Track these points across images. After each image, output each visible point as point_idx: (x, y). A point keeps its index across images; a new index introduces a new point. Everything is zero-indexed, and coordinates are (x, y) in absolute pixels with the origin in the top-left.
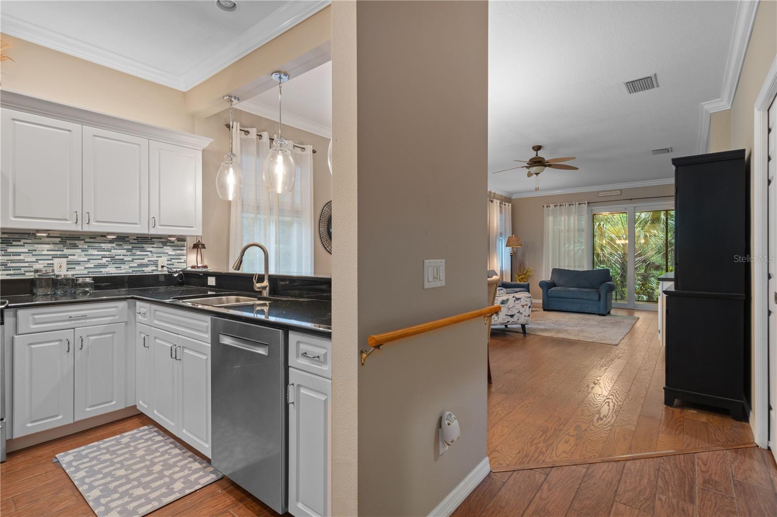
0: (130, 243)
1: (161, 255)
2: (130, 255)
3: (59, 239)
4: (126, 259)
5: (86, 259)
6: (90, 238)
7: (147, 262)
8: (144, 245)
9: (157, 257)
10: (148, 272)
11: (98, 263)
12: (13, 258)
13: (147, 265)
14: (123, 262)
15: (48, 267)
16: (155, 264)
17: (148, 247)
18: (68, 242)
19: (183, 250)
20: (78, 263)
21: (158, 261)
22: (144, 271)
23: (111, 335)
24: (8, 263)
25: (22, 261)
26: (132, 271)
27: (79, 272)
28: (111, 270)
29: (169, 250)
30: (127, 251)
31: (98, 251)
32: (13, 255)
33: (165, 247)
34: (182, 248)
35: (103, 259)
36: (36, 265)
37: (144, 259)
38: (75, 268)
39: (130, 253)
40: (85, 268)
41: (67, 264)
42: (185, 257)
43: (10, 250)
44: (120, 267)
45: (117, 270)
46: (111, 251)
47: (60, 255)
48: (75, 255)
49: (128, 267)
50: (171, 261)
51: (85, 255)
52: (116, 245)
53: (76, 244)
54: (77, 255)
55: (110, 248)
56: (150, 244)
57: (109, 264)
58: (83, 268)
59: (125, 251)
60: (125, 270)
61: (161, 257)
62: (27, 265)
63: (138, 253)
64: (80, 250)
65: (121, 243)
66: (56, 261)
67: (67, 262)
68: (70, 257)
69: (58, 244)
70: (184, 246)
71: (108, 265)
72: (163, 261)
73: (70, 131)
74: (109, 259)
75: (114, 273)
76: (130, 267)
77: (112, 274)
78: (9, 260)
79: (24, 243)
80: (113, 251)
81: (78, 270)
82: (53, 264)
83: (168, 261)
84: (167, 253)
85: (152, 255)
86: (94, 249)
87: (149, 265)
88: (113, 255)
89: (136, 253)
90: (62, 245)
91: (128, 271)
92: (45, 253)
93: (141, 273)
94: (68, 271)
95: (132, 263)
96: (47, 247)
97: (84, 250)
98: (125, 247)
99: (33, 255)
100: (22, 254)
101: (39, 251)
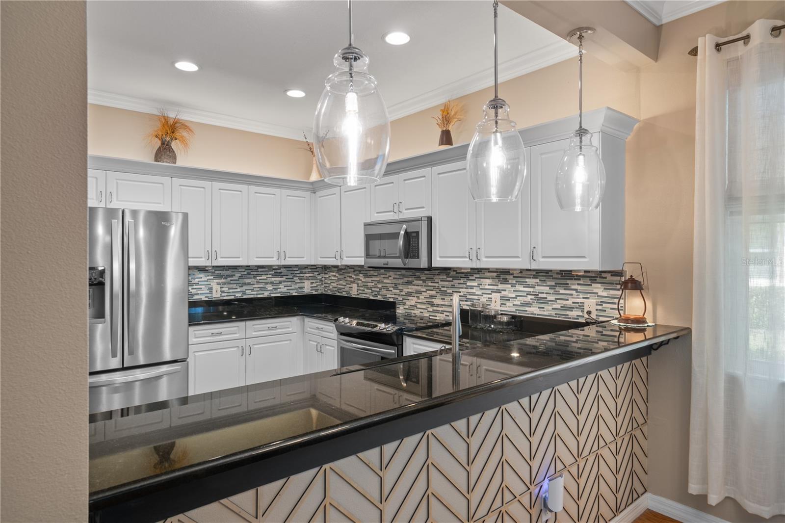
0: (553, 278)
1: (588, 296)
2: (553, 294)
3: (496, 274)
4: (550, 298)
5: (514, 296)
6: (518, 272)
7: (571, 303)
8: (568, 282)
9: (584, 298)
10: (573, 318)
11: (524, 301)
12: (470, 290)
13: (571, 309)
14: (544, 301)
15: (488, 301)
16: (581, 307)
17: (574, 284)
18: (502, 277)
20: (507, 299)
21: (583, 303)
22: (568, 315)
24: (467, 295)
25: (473, 294)
26: (556, 314)
27: (509, 309)
28: (534, 311)
29: (599, 289)
30: (550, 288)
31: (524, 287)
32: (470, 288)
33: (594, 285)
34: (618, 287)
35: (528, 296)
36: (482, 298)
37: (568, 300)
38: (505, 304)
39: (552, 291)
40: (514, 305)
41: (501, 299)
43: (469, 283)
44: (543, 308)
45: (540, 310)
47: (496, 290)
48: (505, 290)
49: (550, 308)
50: (602, 305)
52: (540, 280)
53: (507, 279)
54: (508, 290)
55: (534, 284)
57: (533, 302)
58: (512, 305)
59: (548, 288)
60: (548, 312)
61: (588, 298)
62: (477, 297)
63: (562, 291)
64: (510, 286)
65: (545, 278)
66: (494, 296)
67: (501, 297)
68: (503, 293)
69: (495, 278)
70: (620, 284)
71: (531, 304)
72: (590, 304)
74: (533, 297)
75: (538, 315)
76: (553, 309)
77: (535, 314)
78: (468, 293)
79: (476, 278)
81: (508, 306)
82: (491, 298)
83: (597, 304)
84: (597, 293)
85: (578, 295)
86: (521, 284)
87: (574, 308)
88: (537, 292)
89: (559, 291)
90: (497, 280)
91: (551, 314)
92: (487, 287)
93: (564, 318)
94: (501, 306)
95: (555, 304)
96: (488, 281)
97: (513, 286)
98: (549, 283)
99: (480, 289)
100: (474, 288)
101: (484, 285)
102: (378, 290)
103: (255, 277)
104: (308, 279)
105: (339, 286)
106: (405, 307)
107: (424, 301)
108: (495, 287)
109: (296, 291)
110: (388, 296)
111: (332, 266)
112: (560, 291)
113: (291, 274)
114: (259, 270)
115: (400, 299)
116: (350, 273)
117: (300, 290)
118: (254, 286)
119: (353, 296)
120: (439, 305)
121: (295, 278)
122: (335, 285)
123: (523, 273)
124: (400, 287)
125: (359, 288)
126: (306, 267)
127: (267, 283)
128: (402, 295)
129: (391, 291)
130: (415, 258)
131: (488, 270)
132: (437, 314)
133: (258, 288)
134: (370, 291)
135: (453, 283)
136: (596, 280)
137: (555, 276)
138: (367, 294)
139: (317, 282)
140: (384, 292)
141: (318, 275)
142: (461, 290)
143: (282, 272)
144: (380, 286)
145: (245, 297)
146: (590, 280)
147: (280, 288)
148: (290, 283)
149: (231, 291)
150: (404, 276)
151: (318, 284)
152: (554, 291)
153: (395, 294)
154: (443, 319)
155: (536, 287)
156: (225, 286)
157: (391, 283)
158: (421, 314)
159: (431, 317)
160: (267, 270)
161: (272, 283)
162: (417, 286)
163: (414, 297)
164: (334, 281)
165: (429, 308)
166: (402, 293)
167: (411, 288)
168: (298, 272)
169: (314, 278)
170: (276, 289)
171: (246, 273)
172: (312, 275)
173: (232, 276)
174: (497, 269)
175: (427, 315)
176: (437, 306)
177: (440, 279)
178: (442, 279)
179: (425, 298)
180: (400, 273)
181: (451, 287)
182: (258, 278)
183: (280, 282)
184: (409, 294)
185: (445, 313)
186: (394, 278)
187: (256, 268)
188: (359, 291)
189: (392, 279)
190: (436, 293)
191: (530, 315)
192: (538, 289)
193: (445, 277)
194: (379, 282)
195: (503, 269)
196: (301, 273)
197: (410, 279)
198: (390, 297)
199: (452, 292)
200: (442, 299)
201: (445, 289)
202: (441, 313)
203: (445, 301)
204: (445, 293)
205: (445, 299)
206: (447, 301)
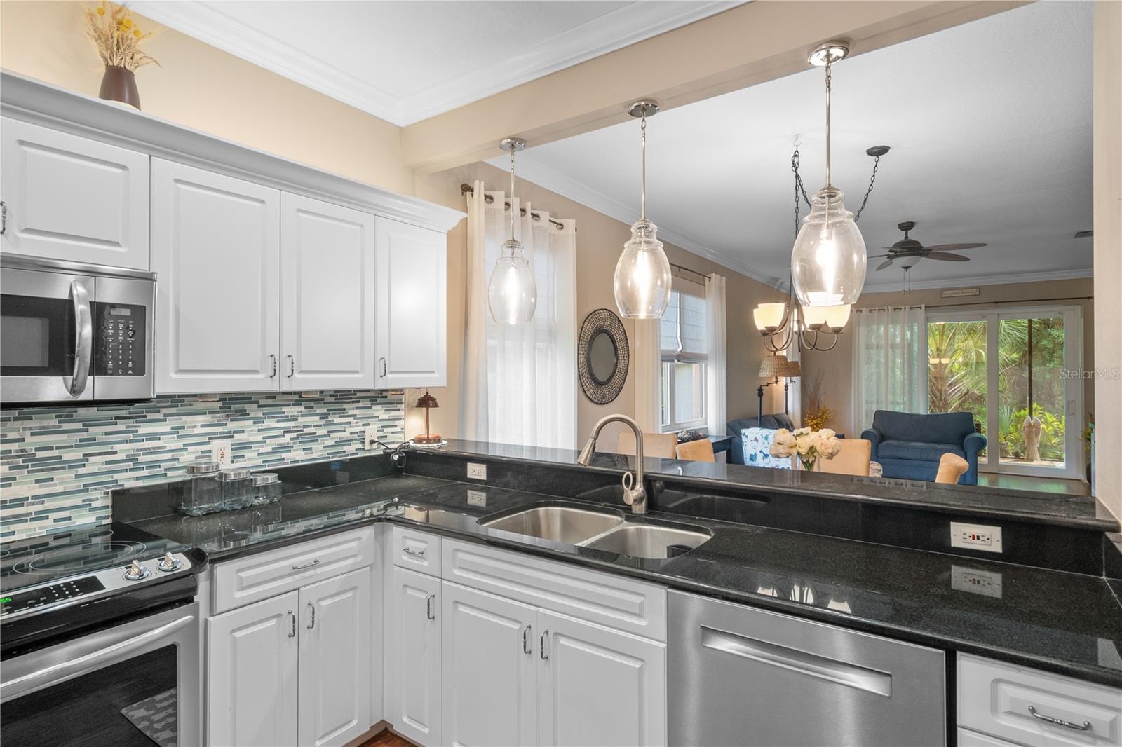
0: (324, 404)
1: (369, 421)
2: (325, 425)
3: (220, 404)
4: (320, 432)
5: (260, 438)
6: (267, 398)
7: (349, 435)
8: (345, 406)
9: (363, 425)
10: (351, 454)
11: (278, 445)
12: (147, 444)
13: (347, 442)
14: (313, 438)
15: (203, 457)
16: (360, 437)
17: (351, 409)
18: (234, 407)
19: (399, 410)
20: (248, 446)
21: (364, 432)
22: (345, 452)
23: (350, 594)
24: (139, 455)
25: (161, 450)
26: (328, 454)
27: (250, 464)
28: (298, 456)
29: (379, 411)
30: (321, 418)
31: (278, 421)
32: (147, 440)
33: (374, 407)
34: (399, 406)
35: (285, 435)
36: (183, 455)
37: (344, 431)
38: (243, 456)
39: (324, 422)
40: (259, 455)
41: (232, 449)
42: (402, 422)
43: (144, 429)
44: (311, 448)
45: (306, 454)
46: (297, 420)
47: (221, 433)
48: (243, 432)
49: (321, 447)
50: (383, 430)
51: (259, 430)
52: (305, 408)
53: (246, 411)
54: (248, 431)
55: (296, 414)
56: (353, 402)
57: (294, 443)
58: (255, 454)
59: (318, 418)
60: (317, 454)
61: (369, 425)
62: (169, 456)
63: (337, 420)
64: (251, 422)
65: (312, 404)
66: (216, 445)
67: (232, 445)
68: (236, 436)
69: (218, 412)
70: (401, 403)
71: (292, 446)
72: (372, 432)
73: (262, 202)
74: (294, 435)
75: (302, 461)
76: (324, 447)
77: (299, 462)
78: (141, 450)
79: (165, 415)
81: (249, 459)
82: (210, 451)
83: (378, 431)
84: (378, 417)
85: (357, 423)
86: (273, 417)
87: (352, 441)
88: (301, 427)
89: (333, 421)
90: (224, 414)
91: (322, 455)
92: (199, 430)
93: (340, 457)
94: (233, 462)
95: (327, 440)
96: (201, 419)
97: (256, 421)
98: (318, 411)
99: (179, 437)
100: (161, 437)
101: (189, 427)
108: (220, 429)
112: (335, 419)
120: (27, 499)
123: (277, 399)
130: (125, 373)
131: (202, 397)
132: (12, 528)
135: (85, 435)
136: (376, 401)
137: (328, 399)
142: (116, 447)
146: (370, 401)
152: (327, 421)
155: (299, 418)
174: (221, 394)
176: (18, 502)
177: (30, 429)
178: (41, 428)
181: (77, 446)
185: (53, 516)
190: (11, 468)
191: (290, 465)
192: (302, 421)
193: (55, 422)
195: (235, 394)
199: (84, 455)
200: (37, 481)
201: (55, 453)
202: (32, 520)
203: (55, 485)
204: (56, 464)
205: (52, 479)
206: (61, 484)
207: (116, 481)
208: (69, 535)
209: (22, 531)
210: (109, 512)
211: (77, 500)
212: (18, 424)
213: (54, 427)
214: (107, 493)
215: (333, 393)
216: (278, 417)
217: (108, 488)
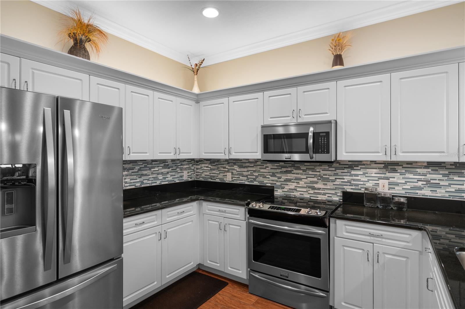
0: (446, 169)
3: (383, 165)
4: (442, 183)
5: (404, 182)
6: (407, 164)
11: (414, 186)
12: (354, 178)
14: (438, 186)
15: (375, 185)
18: (390, 167)
20: (397, 184)
22: (463, 196)
23: (404, 259)
24: (352, 181)
25: (359, 180)
26: (450, 196)
27: (398, 192)
28: (427, 193)
30: (443, 176)
31: (414, 175)
32: (354, 176)
35: (419, 182)
36: (367, 183)
37: (462, 185)
38: (394, 188)
39: (446, 178)
40: (403, 189)
41: (389, 184)
43: (353, 172)
44: (436, 191)
45: (432, 193)
46: (426, 175)
47: (384, 177)
48: (394, 178)
49: (443, 191)
51: (403, 178)
52: (432, 170)
53: (396, 169)
54: (397, 177)
55: (425, 173)
57: (424, 187)
58: (401, 188)
59: (441, 176)
60: (441, 194)
62: (362, 183)
63: (456, 178)
64: (399, 174)
65: (437, 168)
66: (381, 182)
67: (389, 183)
68: (391, 179)
69: (382, 169)
73: (380, 82)
74: (425, 183)
75: (429, 196)
76: (446, 191)
77: (427, 196)
78: (352, 179)
79: (361, 168)
80: (428, 175)
81: (397, 190)
82: (379, 184)
86: (411, 173)
88: (429, 179)
89: (453, 178)
90: (385, 170)
91: (444, 195)
92: (374, 175)
93: (458, 198)
94: (389, 190)
95: (448, 188)
96: (375, 171)
97: (401, 174)
98: (441, 172)
99: (366, 176)
100: (359, 176)
101: (369, 173)
102: (254, 177)
103: (150, 169)
104: (186, 169)
105: (212, 175)
106: (284, 190)
107: (305, 185)
109: (178, 179)
110: (265, 182)
111: (204, 159)
112: (454, 178)
113: (175, 166)
114: (153, 163)
115: (278, 184)
116: (224, 165)
117: (181, 178)
118: (150, 177)
119: (227, 182)
120: (321, 188)
121: (177, 169)
122: (208, 173)
123: (413, 165)
124: (278, 175)
125: (233, 176)
126: (184, 160)
127: (158, 174)
128: (280, 181)
129: (269, 178)
130: (324, 153)
131: (375, 162)
132: (318, 196)
133: (152, 178)
134: (246, 178)
135: (335, 172)
137: (449, 167)
138: (242, 180)
139: (191, 172)
140: (261, 179)
141: (192, 166)
142: (344, 177)
143: (169, 165)
144: (256, 174)
145: (143, 186)
147: (168, 177)
148: (174, 173)
149: (132, 181)
150: (283, 167)
151: (192, 173)
152: (447, 178)
153: (272, 181)
154: (325, 199)
156: (128, 177)
157: (268, 172)
158: (301, 196)
159: (312, 198)
160: (158, 163)
161: (162, 173)
162: (296, 174)
163: (294, 182)
164: (207, 171)
165: (310, 191)
166: (280, 180)
167: (289, 176)
168: (180, 164)
169: (189, 168)
170: (164, 178)
171: (143, 166)
172: (188, 166)
173: (133, 169)
174: (384, 161)
175: (308, 196)
176: (319, 189)
177: (322, 169)
178: (324, 169)
179: (305, 183)
180: (278, 165)
181: (333, 175)
182: (152, 170)
183: (168, 173)
184: (289, 180)
186: (271, 168)
187: (151, 162)
188: (234, 178)
189: (270, 169)
190: (317, 179)
191: (421, 197)
192: (429, 177)
193: (328, 168)
194: (255, 171)
195: (391, 162)
196: (182, 165)
197: (290, 169)
198: (268, 182)
199: (335, 178)
200: (323, 184)
201: (328, 177)
202: (322, 195)
203: (328, 186)
204: (328, 180)
205: (327, 184)
206: (329, 186)
207: (344, 188)
208: (331, 202)
209: (320, 197)
210: (342, 198)
211: (333, 192)
212: (319, 167)
213: (327, 169)
214: (341, 192)
215: (453, 163)
216: (414, 173)
217: (342, 190)
